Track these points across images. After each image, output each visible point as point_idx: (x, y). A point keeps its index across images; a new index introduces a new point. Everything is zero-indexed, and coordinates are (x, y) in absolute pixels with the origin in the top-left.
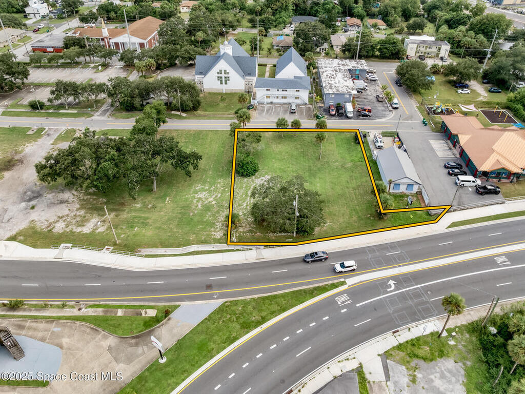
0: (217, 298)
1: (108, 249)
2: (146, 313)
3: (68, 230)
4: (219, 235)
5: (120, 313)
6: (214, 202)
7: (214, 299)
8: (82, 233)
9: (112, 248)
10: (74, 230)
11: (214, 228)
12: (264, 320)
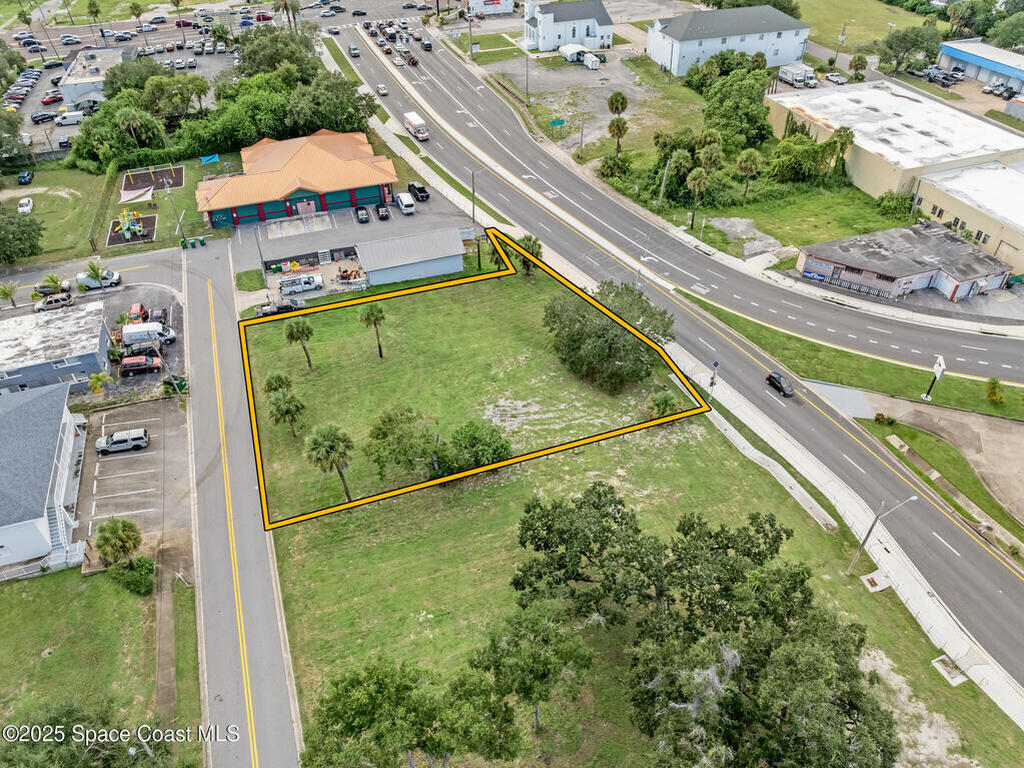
0: (805, 388)
1: (873, 583)
2: (901, 446)
3: (922, 705)
4: (698, 431)
5: (935, 475)
6: (621, 472)
7: (808, 390)
8: (896, 666)
9: (864, 579)
10: (907, 691)
11: (688, 442)
12: (790, 338)
